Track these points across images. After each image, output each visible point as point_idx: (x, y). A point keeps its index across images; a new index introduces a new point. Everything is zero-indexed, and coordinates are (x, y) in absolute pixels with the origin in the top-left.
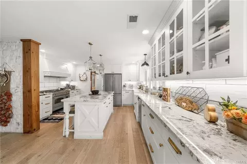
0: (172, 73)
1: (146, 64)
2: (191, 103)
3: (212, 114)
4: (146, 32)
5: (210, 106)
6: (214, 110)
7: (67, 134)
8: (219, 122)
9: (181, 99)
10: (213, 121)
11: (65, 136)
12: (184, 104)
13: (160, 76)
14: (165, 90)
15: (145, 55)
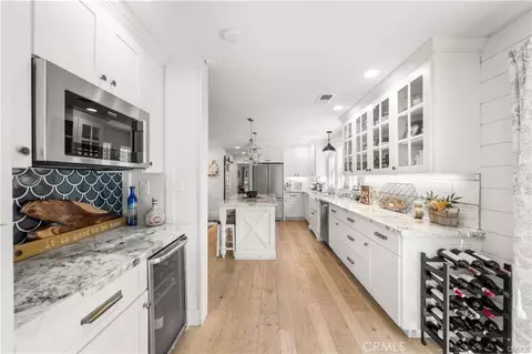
0: (376, 165)
1: (330, 148)
2: (400, 202)
3: (418, 209)
4: (338, 108)
5: (418, 202)
6: (421, 206)
7: (224, 253)
8: (424, 218)
9: (388, 199)
10: (419, 217)
11: (221, 256)
12: (392, 205)
13: (359, 169)
14: (365, 188)
15: (329, 132)
